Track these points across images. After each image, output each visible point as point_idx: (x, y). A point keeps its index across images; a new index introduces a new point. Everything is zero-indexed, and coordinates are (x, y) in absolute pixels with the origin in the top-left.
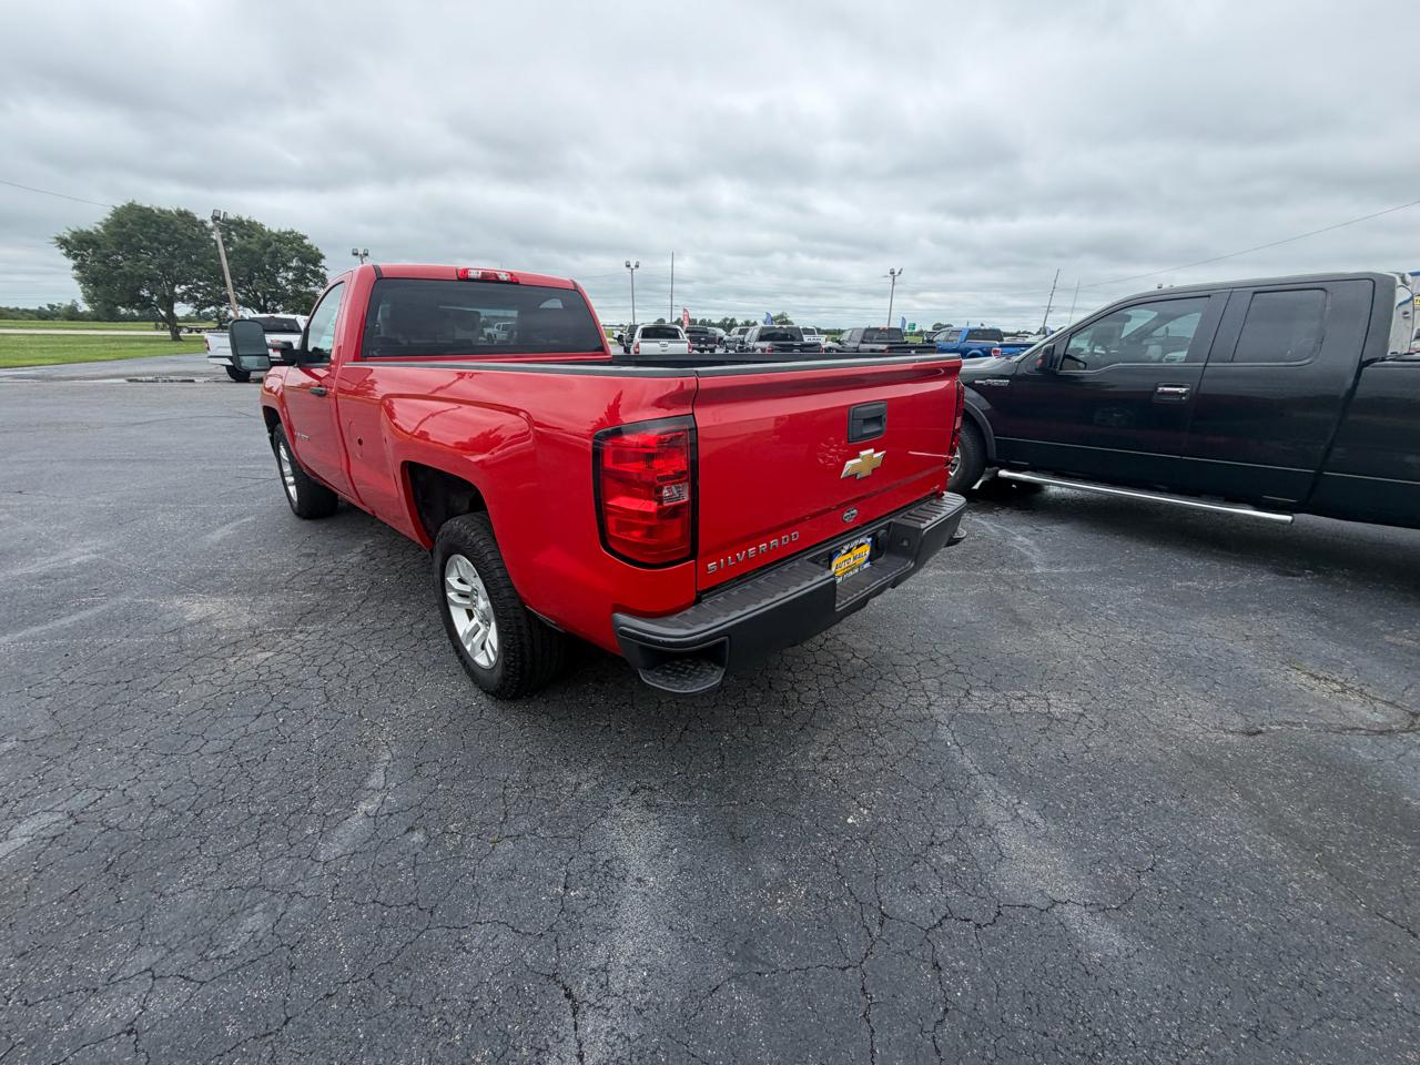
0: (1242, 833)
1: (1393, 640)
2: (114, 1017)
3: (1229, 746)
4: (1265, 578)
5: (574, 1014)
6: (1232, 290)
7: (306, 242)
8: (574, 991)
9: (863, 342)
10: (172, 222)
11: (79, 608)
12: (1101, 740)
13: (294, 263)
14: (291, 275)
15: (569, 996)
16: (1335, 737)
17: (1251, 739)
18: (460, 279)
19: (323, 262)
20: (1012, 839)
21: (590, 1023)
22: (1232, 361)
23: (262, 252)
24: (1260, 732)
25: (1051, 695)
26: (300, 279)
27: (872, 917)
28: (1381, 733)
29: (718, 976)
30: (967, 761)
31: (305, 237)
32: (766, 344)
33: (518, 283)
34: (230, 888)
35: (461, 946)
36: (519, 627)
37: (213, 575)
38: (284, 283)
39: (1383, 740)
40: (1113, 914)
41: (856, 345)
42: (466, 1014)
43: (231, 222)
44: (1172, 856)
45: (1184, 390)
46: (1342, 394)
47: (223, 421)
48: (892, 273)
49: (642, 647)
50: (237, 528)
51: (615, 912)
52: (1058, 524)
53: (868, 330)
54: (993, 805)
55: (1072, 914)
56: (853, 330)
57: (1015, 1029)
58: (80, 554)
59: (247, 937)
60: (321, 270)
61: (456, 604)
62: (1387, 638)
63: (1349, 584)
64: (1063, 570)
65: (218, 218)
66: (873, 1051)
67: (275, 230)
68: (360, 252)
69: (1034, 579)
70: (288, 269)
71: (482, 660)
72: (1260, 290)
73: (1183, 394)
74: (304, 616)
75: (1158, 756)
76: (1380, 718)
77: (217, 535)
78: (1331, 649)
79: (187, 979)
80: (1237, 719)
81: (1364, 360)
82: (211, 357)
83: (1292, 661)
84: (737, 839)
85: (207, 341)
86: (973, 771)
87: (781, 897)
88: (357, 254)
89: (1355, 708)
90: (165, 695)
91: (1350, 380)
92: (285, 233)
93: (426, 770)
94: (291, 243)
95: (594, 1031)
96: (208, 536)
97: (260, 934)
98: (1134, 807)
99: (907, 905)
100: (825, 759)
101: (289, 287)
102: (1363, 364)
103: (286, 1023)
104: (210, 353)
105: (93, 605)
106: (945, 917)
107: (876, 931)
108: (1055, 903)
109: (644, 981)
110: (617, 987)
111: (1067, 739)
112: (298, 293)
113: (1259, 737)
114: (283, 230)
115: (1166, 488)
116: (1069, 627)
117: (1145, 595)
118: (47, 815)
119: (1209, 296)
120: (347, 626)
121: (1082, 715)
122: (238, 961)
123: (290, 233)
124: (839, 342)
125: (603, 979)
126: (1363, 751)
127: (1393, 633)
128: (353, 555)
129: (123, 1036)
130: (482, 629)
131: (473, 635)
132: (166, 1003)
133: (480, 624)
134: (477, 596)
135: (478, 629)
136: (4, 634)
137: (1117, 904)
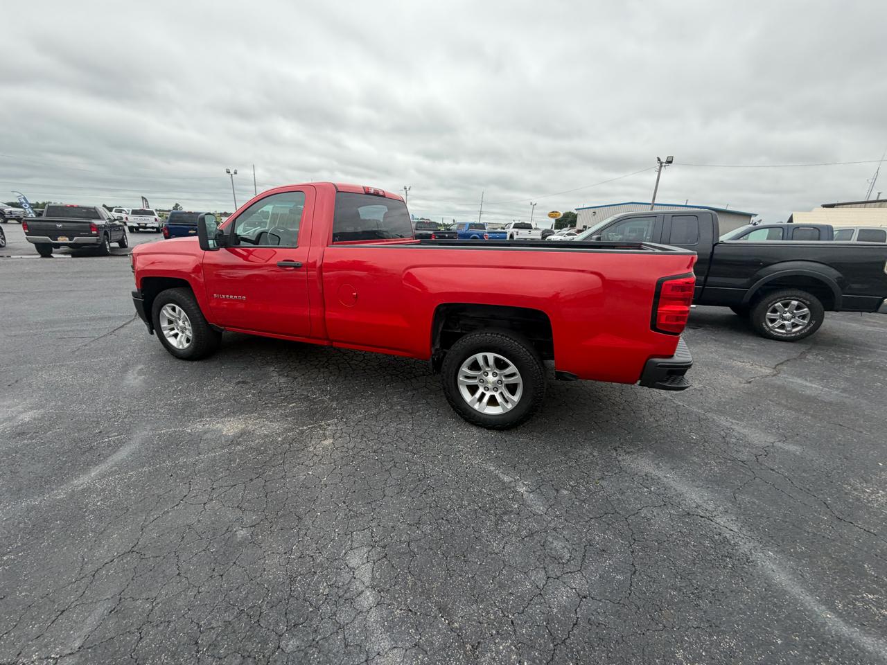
0: (783, 411)
2: (568, 597)
3: (749, 388)
5: (712, 521)
8: (701, 515)
11: (114, 447)
12: (720, 394)
16: (767, 379)
17: (751, 384)
18: (365, 193)
20: (740, 430)
21: (720, 521)
24: (750, 382)
27: (740, 463)
28: (774, 375)
29: (730, 494)
30: (696, 409)
33: (385, 196)
34: (523, 538)
35: (647, 519)
37: (189, 405)
39: (777, 377)
42: (683, 535)
44: (778, 422)
46: (708, 257)
51: (674, 489)
55: (779, 444)
61: (464, 384)
71: (493, 411)
74: (313, 416)
75: (738, 395)
76: (769, 371)
78: (734, 352)
79: (570, 572)
80: (741, 379)
81: (714, 243)
84: (672, 454)
86: (702, 413)
87: (711, 466)
89: (761, 369)
90: (302, 477)
91: (711, 251)
93: (520, 467)
95: (724, 523)
96: (127, 382)
97: (568, 547)
98: (753, 411)
99: (743, 457)
100: (656, 420)
102: (714, 245)
103: (634, 566)
106: (756, 456)
107: (746, 466)
108: (773, 443)
109: (714, 504)
110: (710, 509)
118: (355, 551)
119: (656, 217)
122: (579, 559)
125: (703, 509)
126: (778, 382)
128: (276, 379)
129: (584, 600)
130: (488, 395)
131: (480, 399)
132: (578, 582)
133: (485, 392)
134: (487, 376)
135: (483, 395)
136: (77, 477)
137: (784, 439)
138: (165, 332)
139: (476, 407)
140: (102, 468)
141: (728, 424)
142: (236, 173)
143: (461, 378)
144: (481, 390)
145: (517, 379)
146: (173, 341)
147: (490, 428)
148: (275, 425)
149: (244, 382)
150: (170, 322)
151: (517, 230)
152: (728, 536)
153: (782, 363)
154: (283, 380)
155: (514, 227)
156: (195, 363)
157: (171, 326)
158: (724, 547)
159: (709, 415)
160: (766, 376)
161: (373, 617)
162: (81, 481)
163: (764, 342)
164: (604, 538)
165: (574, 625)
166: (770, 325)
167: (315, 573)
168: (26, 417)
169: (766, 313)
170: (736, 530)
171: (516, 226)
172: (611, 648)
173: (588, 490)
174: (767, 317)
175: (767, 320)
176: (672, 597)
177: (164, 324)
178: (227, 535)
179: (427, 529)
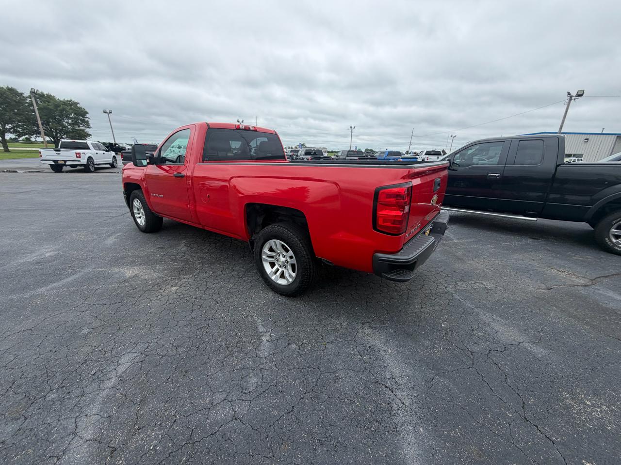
0: (561, 318)
1: (576, 258)
2: (225, 415)
3: (544, 293)
4: (529, 241)
5: (392, 392)
6: (511, 140)
7: (78, 105)
8: (387, 385)
9: (347, 156)
10: (4, 93)
11: (69, 275)
12: (507, 295)
13: (72, 116)
14: (70, 121)
15: (386, 387)
16: (573, 288)
17: (550, 291)
18: (237, 129)
19: (87, 115)
20: (497, 326)
21: (399, 394)
22: (514, 164)
23: (55, 109)
24: (551, 288)
25: (483, 282)
26: (76, 123)
27: (468, 353)
28: (585, 286)
29: (431, 375)
30: (468, 304)
31: (78, 103)
32: (309, 157)
33: (256, 131)
34: (234, 370)
35: (338, 378)
36: (310, 265)
37: (123, 258)
38: (66, 125)
39: (587, 288)
40: (538, 344)
41: (345, 157)
42: (355, 397)
43: (39, 94)
44: (546, 326)
45: (498, 175)
46: (551, 176)
47: (68, 190)
48: (351, 128)
49: (389, 264)
50: (117, 238)
51: (384, 361)
52: (453, 225)
53: (349, 151)
54: (485, 317)
55: (527, 345)
56: (343, 151)
57: (528, 377)
58: (48, 251)
59: (255, 385)
60: (87, 119)
61: (266, 261)
62: (574, 257)
63: (555, 241)
64: (463, 241)
65: (34, 92)
66: (492, 389)
67: (62, 99)
68: (108, 111)
69: (455, 244)
70: (69, 118)
71: (282, 282)
72: (521, 140)
73: (498, 176)
74: (181, 272)
75: (526, 298)
76: (582, 282)
77: (110, 241)
78: (559, 262)
79: (243, 400)
80: (543, 285)
81: (558, 164)
82: (42, 160)
83: (550, 266)
84: (409, 335)
85: (40, 153)
86: (472, 307)
87: (436, 350)
88: (106, 112)
89: (575, 279)
90: (142, 306)
91: (554, 171)
92: (68, 101)
93: (279, 323)
94: (71, 106)
95: (402, 396)
96: (106, 242)
97: (259, 383)
98: (527, 313)
99: (476, 349)
100: (422, 308)
101: (69, 127)
102: (557, 166)
103: (293, 408)
104: (42, 159)
105: (75, 273)
106: (490, 350)
107: (472, 357)
108: (520, 343)
109: (408, 379)
110: (400, 382)
111: (496, 295)
112: (74, 130)
113: (552, 290)
114: (66, 99)
115: (492, 210)
116: (476, 259)
117: (495, 248)
118: (130, 354)
119: (504, 141)
120: (203, 275)
121: (496, 287)
122: (258, 393)
123: (70, 101)
124: (337, 156)
125: (394, 381)
126: (583, 292)
127: (574, 256)
128: (182, 247)
129: (234, 420)
130: (281, 270)
131: (276, 272)
132: (242, 408)
133: (279, 268)
134: (279, 256)
135: (278, 270)
136: (41, 287)
137: (538, 341)
138: (136, 215)
139: (273, 278)
140: (55, 285)
141: (487, 320)
142: (242, 122)
143: (264, 257)
144: (277, 266)
145: (294, 261)
146: (139, 220)
147: (281, 294)
148: (155, 275)
149: (162, 248)
150: (138, 210)
151: (427, 156)
152: (395, 406)
153: (606, 277)
154: (185, 248)
155: (426, 154)
156: (148, 234)
157: (139, 212)
158: (382, 413)
159: (476, 310)
160: (574, 286)
161: (103, 394)
162: (40, 291)
163: (604, 256)
164: (291, 384)
165: (212, 434)
166: (614, 240)
167: (99, 361)
168: (47, 255)
169: (610, 229)
170: (407, 404)
171: (428, 153)
172: (221, 457)
173: (312, 347)
174: (611, 233)
175: (611, 235)
176: (301, 437)
177: (135, 211)
178: (77, 331)
179: (181, 350)
